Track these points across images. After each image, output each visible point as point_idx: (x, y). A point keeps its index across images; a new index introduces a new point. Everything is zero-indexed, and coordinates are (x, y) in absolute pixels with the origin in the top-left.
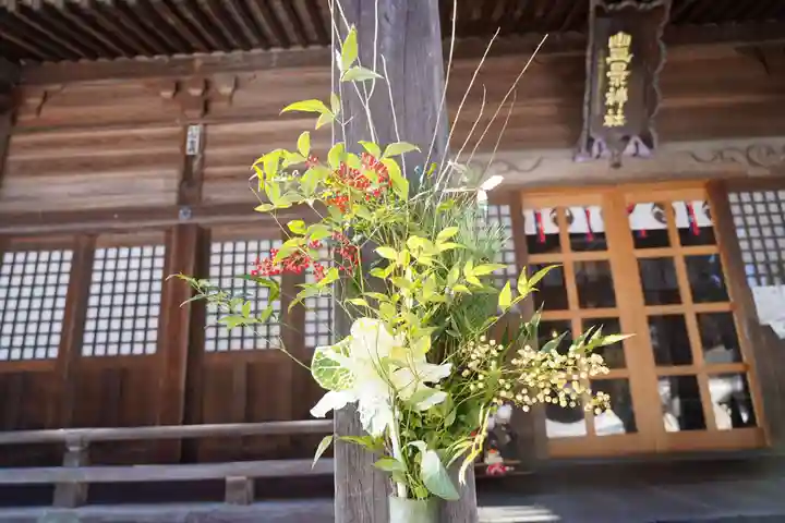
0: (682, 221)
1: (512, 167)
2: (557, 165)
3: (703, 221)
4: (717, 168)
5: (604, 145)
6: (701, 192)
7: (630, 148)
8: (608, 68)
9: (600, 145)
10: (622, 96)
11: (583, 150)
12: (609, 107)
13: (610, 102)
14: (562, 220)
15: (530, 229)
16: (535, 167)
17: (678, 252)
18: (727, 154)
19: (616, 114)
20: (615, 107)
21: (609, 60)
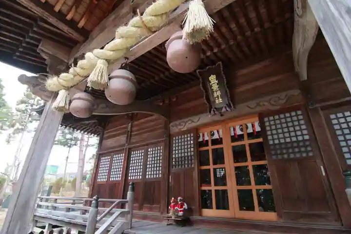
0: (250, 130)
1: (193, 122)
2: (205, 118)
3: (258, 129)
4: (258, 109)
5: (215, 110)
6: (257, 119)
7: (224, 110)
8: (211, 86)
9: (214, 110)
10: (219, 93)
11: (209, 113)
12: (216, 98)
13: (215, 96)
14: (210, 136)
15: (201, 139)
16: (198, 121)
17: (246, 142)
18: (261, 104)
19: (218, 99)
20: (218, 97)
21: (211, 84)
